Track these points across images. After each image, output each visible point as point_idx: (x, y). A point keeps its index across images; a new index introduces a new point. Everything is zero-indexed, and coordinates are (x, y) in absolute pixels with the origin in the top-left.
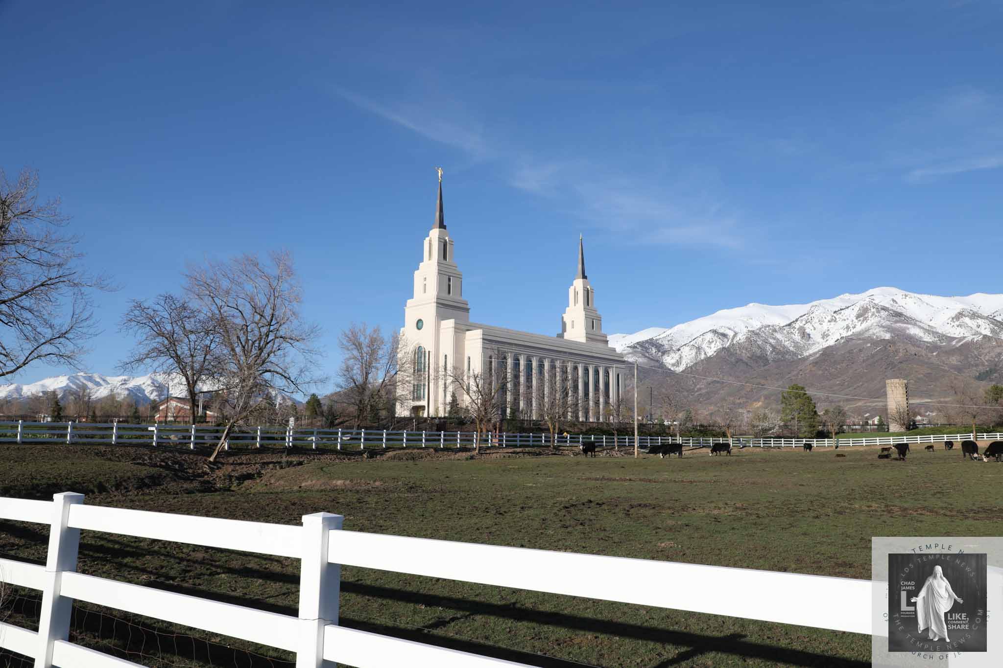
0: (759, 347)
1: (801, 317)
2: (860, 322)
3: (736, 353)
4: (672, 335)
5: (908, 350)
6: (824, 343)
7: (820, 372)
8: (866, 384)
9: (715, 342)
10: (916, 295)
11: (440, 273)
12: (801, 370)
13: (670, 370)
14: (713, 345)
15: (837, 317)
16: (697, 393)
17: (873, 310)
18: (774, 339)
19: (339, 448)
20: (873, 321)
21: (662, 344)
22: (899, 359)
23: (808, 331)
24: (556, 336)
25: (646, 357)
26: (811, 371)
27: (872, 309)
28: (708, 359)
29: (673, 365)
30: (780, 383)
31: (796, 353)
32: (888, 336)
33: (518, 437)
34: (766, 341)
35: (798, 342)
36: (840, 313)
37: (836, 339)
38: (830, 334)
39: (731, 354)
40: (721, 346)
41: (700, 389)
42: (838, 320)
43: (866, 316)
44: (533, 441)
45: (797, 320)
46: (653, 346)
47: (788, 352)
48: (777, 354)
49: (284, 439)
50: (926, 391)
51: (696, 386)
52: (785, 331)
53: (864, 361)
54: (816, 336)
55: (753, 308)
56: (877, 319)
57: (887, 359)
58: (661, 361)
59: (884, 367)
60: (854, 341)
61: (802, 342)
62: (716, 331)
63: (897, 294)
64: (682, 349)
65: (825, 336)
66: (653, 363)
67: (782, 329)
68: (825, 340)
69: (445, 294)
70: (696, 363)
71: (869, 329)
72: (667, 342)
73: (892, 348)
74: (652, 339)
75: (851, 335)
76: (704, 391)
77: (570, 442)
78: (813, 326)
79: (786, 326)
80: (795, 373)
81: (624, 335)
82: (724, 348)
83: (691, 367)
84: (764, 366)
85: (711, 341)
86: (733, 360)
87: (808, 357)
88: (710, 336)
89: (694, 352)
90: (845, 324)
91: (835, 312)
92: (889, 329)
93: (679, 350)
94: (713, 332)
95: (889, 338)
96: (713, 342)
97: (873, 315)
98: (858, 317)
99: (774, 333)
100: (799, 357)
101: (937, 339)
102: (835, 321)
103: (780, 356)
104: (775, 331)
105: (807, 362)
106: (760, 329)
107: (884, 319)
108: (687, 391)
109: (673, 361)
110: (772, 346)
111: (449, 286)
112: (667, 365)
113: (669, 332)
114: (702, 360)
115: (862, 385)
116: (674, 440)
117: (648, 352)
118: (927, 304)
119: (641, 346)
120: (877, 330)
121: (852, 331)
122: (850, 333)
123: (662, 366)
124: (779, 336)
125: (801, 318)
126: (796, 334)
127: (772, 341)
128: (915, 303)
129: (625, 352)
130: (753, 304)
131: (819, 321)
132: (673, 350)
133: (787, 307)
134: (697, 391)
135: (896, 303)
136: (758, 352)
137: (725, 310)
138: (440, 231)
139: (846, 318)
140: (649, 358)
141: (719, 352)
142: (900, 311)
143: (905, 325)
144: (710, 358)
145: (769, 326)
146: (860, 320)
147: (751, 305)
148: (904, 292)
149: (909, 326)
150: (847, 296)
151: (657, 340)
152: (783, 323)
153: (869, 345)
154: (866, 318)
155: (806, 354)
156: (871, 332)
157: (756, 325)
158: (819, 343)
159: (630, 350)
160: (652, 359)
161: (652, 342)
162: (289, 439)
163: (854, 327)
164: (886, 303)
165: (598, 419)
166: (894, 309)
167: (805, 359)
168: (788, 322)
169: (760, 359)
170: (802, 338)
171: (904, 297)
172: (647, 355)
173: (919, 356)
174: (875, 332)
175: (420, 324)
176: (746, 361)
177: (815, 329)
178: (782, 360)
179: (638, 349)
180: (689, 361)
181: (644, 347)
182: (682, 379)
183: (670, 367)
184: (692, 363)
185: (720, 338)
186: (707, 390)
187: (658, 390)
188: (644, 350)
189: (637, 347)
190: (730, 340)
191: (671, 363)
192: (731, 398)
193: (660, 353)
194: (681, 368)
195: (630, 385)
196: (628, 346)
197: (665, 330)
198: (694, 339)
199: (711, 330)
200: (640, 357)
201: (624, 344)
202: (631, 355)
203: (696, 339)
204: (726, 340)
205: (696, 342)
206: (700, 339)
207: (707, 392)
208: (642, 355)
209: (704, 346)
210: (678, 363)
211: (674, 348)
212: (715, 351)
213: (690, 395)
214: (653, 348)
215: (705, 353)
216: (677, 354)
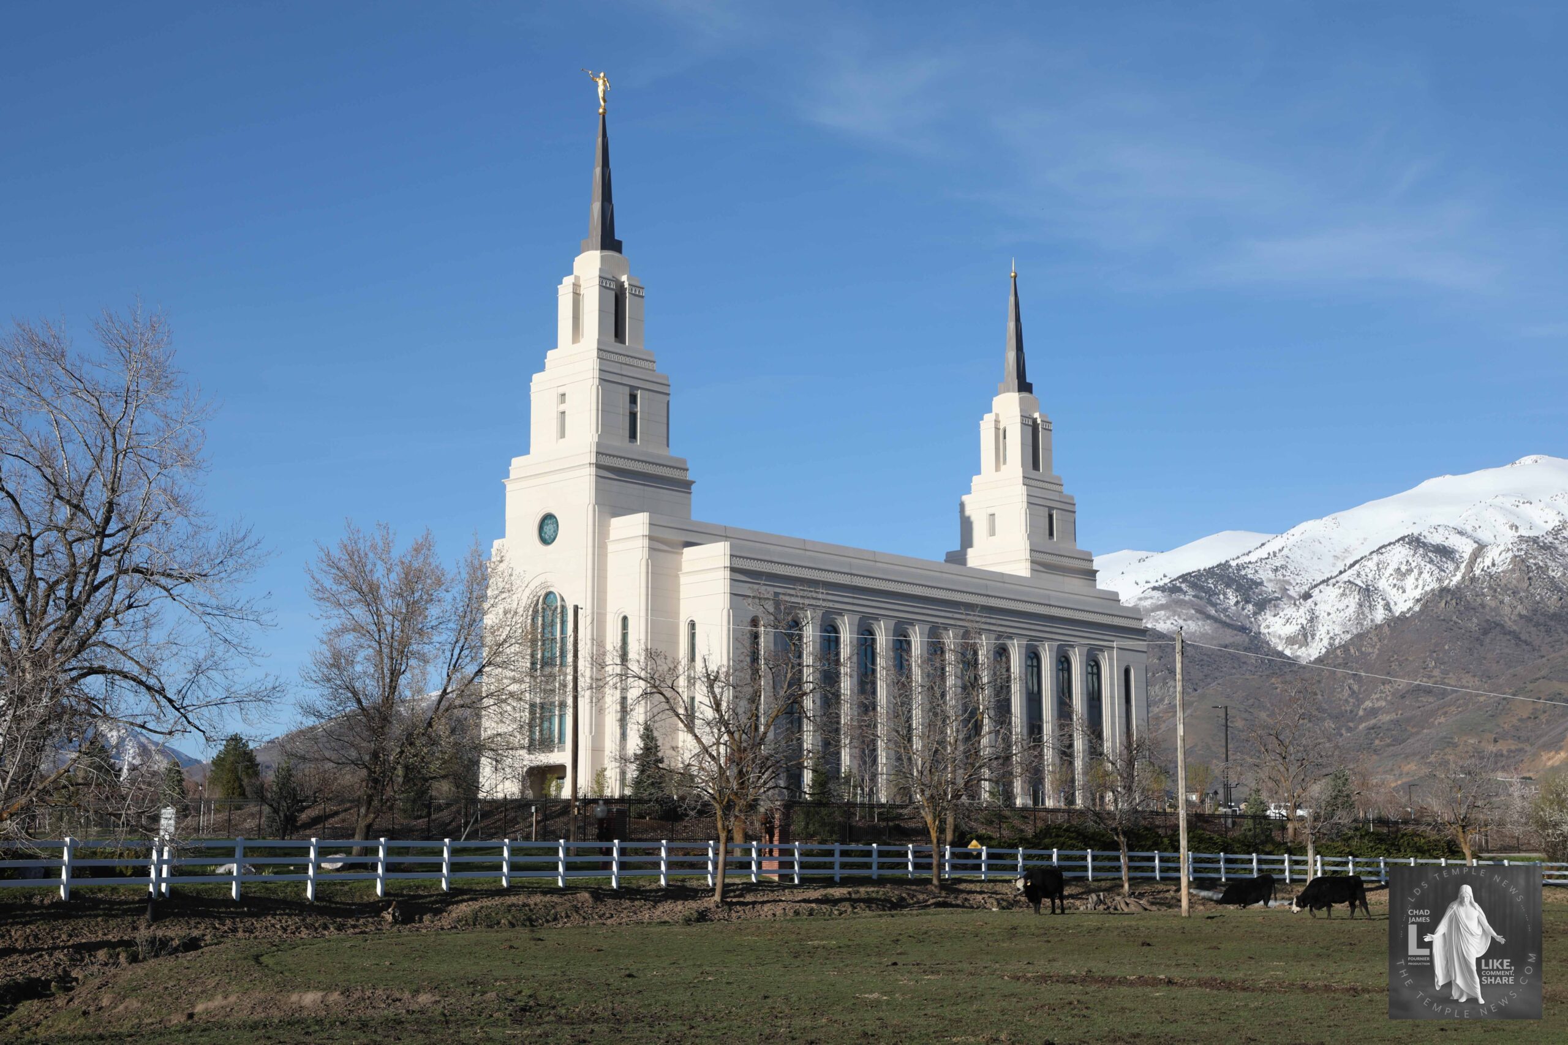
0: (1555, 586)
3: (1483, 607)
4: (1285, 552)
9: (1416, 571)
11: (606, 379)
13: (1281, 654)
14: (1410, 581)
16: (1362, 726)
19: (309, 894)
21: (1256, 578)
24: (942, 558)
25: (1209, 617)
28: (1397, 623)
29: (1291, 641)
33: (837, 854)
39: (1467, 608)
40: (1435, 585)
41: (1373, 712)
44: (881, 866)
46: (1228, 586)
49: (144, 872)
51: (1360, 702)
55: (1532, 471)
58: (1255, 631)
62: (1418, 540)
64: (1316, 593)
66: (1229, 637)
69: (620, 442)
70: (1360, 636)
72: (1271, 575)
74: (1225, 566)
76: (1386, 718)
77: (990, 868)
81: (1143, 554)
82: (1444, 591)
83: (1345, 647)
85: (1404, 568)
86: (1473, 624)
88: (1399, 555)
89: (1353, 600)
93: (1307, 596)
94: (1409, 543)
96: (1410, 572)
106: (1558, 532)
108: (1335, 718)
109: (1291, 629)
111: (633, 416)
112: (1274, 641)
113: (1275, 544)
114: (1378, 627)
116: (1297, 863)
117: (1214, 605)
119: (1193, 586)
123: (1257, 643)
129: (1147, 603)
130: (1534, 458)
132: (1290, 597)
134: (1362, 720)
136: (1553, 603)
137: (1448, 477)
138: (603, 258)
140: (1216, 620)
141: (1428, 602)
144: (1402, 619)
147: (1528, 461)
151: (1239, 568)
157: (1542, 520)
159: (1160, 598)
160: (1228, 625)
161: (1225, 576)
162: (159, 872)
165: (1071, 800)
172: (1213, 612)
175: (549, 529)
176: (1516, 629)
179: (1185, 593)
180: (1338, 630)
181: (1202, 588)
182: (1319, 682)
183: (1280, 648)
184: (1349, 636)
185: (1431, 561)
186: (1393, 716)
187: (1246, 715)
188: (1201, 598)
189: (1180, 590)
190: (1463, 566)
191: (1283, 636)
192: (1471, 741)
193: (1250, 607)
194: (1312, 652)
195: (1162, 700)
196: (1154, 588)
197: (1263, 537)
198: (1352, 566)
199: (1403, 539)
200: (1191, 618)
201: (1142, 582)
202: (1163, 612)
203: (1357, 566)
204: (1451, 566)
205: (1359, 575)
206: (1371, 564)
207: (1396, 722)
208: (1197, 611)
209: (1382, 584)
210: (1305, 636)
211: (1292, 592)
212: (1418, 601)
213: (1343, 731)
214: (1230, 593)
215: (1387, 607)
216: (1302, 610)
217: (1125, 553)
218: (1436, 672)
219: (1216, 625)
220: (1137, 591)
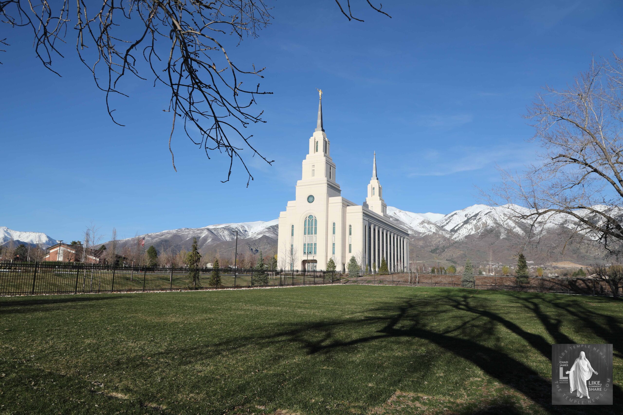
10: (405, 212)
25: (275, 234)
63: (397, 211)
101: (413, 233)
117: (276, 232)
119: (273, 228)
128: (404, 215)
129: (264, 231)
142: (397, 218)
148: (399, 210)
159: (267, 230)
164: (392, 214)
166: (395, 217)
171: (399, 212)
172: (276, 233)
181: (274, 229)
189: (270, 229)
200: (272, 234)
217: (261, 222)
220: (263, 228)
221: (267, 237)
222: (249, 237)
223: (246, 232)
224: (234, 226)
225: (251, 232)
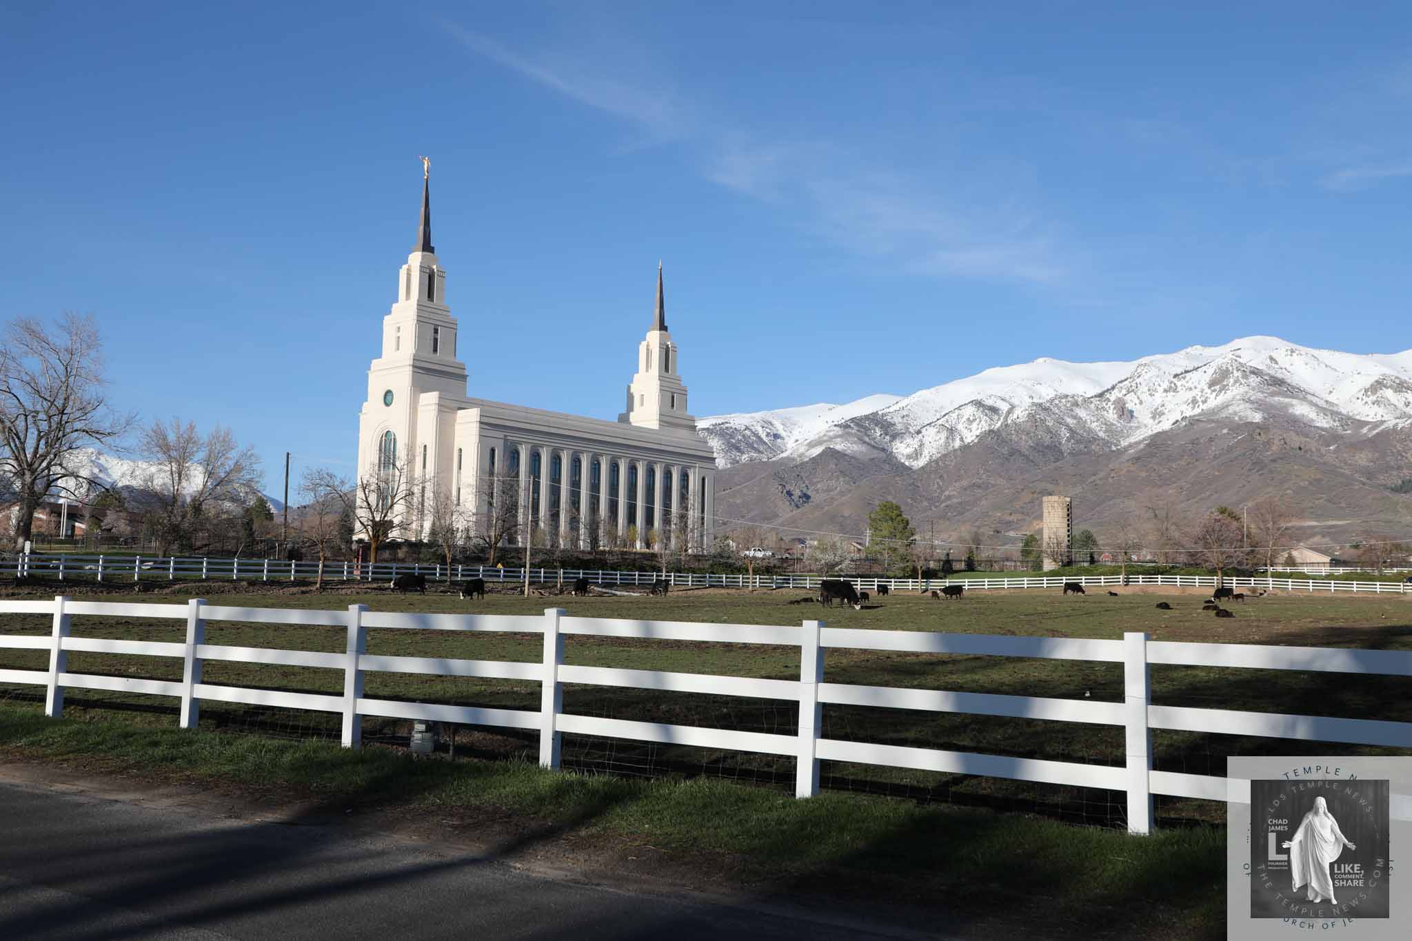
0: (1049, 431)
1: (1120, 382)
2: (1214, 394)
3: (1011, 440)
4: (909, 407)
5: (1288, 441)
6: (1155, 426)
7: (1144, 474)
8: (1215, 496)
9: (978, 420)
12: (1112, 470)
13: (903, 464)
14: (974, 425)
15: (1179, 384)
16: (944, 505)
17: (1236, 374)
18: (1075, 417)
20: (1236, 392)
21: (892, 421)
22: (1271, 455)
23: (1129, 406)
25: (864, 442)
26: (1128, 471)
27: (1235, 371)
28: (966, 448)
29: (909, 457)
30: (1079, 489)
31: (1108, 442)
32: (1257, 417)
34: (1060, 422)
35: (1112, 424)
36: (1184, 378)
37: (1174, 421)
38: (1166, 411)
39: (1002, 442)
40: (987, 428)
41: (949, 498)
42: (1179, 388)
43: (1225, 383)
45: (1113, 388)
46: (876, 425)
47: (1095, 439)
48: (1078, 442)
50: (1312, 507)
51: (943, 491)
52: (1092, 406)
53: (1215, 457)
54: (1143, 415)
55: (1043, 366)
56: (1242, 389)
57: (1252, 454)
58: (890, 450)
59: (1247, 467)
60: (1202, 425)
61: (1119, 425)
62: (980, 402)
63: (1278, 347)
64: (924, 430)
65: (1157, 414)
66: (876, 454)
67: (1087, 401)
68: (1157, 421)
70: (945, 456)
71: (1227, 406)
72: (901, 420)
73: (1263, 438)
74: (875, 414)
75: (1199, 415)
76: (955, 500)
78: (1138, 398)
79: (1096, 396)
80: (1102, 474)
81: (831, 405)
82: (991, 431)
83: (937, 461)
84: (1055, 462)
85: (971, 418)
86: (1005, 450)
87: (1126, 449)
88: (970, 411)
89: (943, 435)
90: (1190, 395)
91: (1176, 376)
92: (1259, 406)
93: (919, 432)
94: (975, 404)
95: (1260, 421)
96: (975, 420)
97: (1235, 382)
98: (1212, 384)
99: (1074, 408)
100: (1114, 448)
101: (1338, 424)
102: (1175, 390)
103: (1082, 446)
104: (1077, 405)
105: (1125, 457)
106: (1052, 401)
107: (1253, 389)
108: (929, 500)
109: (909, 451)
110: (1070, 430)
112: (900, 457)
113: (904, 402)
114: (955, 450)
115: (1209, 496)
117: (869, 436)
118: (1326, 366)
119: (857, 425)
120: (1241, 407)
121: (1201, 407)
122: (1197, 411)
123: (890, 459)
124: (1082, 413)
125: (1121, 385)
126: (1111, 411)
127: (1069, 421)
128: (1307, 364)
129: (831, 434)
130: (1044, 359)
131: (1149, 390)
132: (910, 432)
133: (1100, 366)
134: (943, 502)
135: (1277, 363)
136: (1047, 440)
137: (998, 369)
139: (1192, 386)
140: (868, 444)
141: (982, 437)
142: (1279, 375)
143: (1287, 400)
144: (968, 446)
145: (1067, 396)
146: (1214, 391)
147: (1041, 360)
148: (1290, 346)
149: (1294, 402)
150: (1197, 350)
151: (883, 415)
152: (1092, 391)
153: (1225, 431)
154: (1225, 386)
155: (1124, 443)
156: (1231, 409)
157: (1046, 393)
158: (1146, 426)
159: (838, 431)
160: (877, 448)
161: (875, 419)
163: (1204, 402)
164: (1259, 362)
166: (1272, 372)
167: (1120, 452)
168: (1099, 391)
169: (1050, 450)
170: (1120, 417)
171: (1289, 353)
172: (867, 439)
173: (1306, 452)
174: (1237, 409)
175: (389, 398)
176: (1027, 453)
177: (1141, 403)
178: (1085, 454)
179: (853, 428)
180: (934, 451)
181: (862, 426)
182: (921, 480)
183: (903, 461)
184: (939, 455)
185: (986, 415)
186: (960, 500)
187: (880, 498)
188: (861, 432)
189: (850, 426)
190: (1002, 418)
191: (905, 454)
192: (999, 514)
193: (888, 437)
194: (921, 462)
195: (836, 488)
196: (835, 425)
197: (899, 398)
198: (944, 416)
199: (972, 402)
200: (855, 443)
201: (830, 421)
202: (839, 439)
203: (947, 417)
204: (996, 417)
205: (947, 421)
206: (954, 415)
207: (960, 503)
208: (859, 439)
209: (960, 427)
210: (917, 455)
211: (911, 430)
212: (977, 436)
213: (933, 508)
214: (877, 429)
215: (962, 439)
216: (916, 440)
217: (822, 405)
218: (984, 476)
219: (869, 447)
220: (826, 427)
221: (838, 452)
222: (784, 455)
223: (779, 440)
224: (738, 420)
225: (793, 439)
